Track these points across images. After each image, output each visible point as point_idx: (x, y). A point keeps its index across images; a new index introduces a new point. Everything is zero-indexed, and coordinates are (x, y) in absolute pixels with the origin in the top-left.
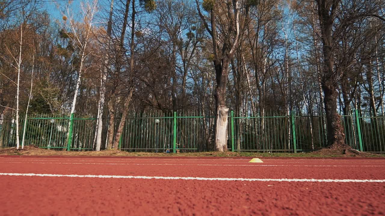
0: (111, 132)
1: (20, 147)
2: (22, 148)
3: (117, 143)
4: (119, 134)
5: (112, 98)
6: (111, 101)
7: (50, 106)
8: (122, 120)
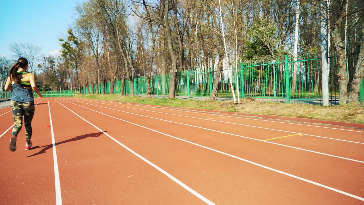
0: (343, 78)
1: (237, 101)
2: (239, 102)
3: (355, 94)
4: (358, 80)
5: (337, 25)
6: (336, 30)
7: (269, 47)
8: (360, 57)
